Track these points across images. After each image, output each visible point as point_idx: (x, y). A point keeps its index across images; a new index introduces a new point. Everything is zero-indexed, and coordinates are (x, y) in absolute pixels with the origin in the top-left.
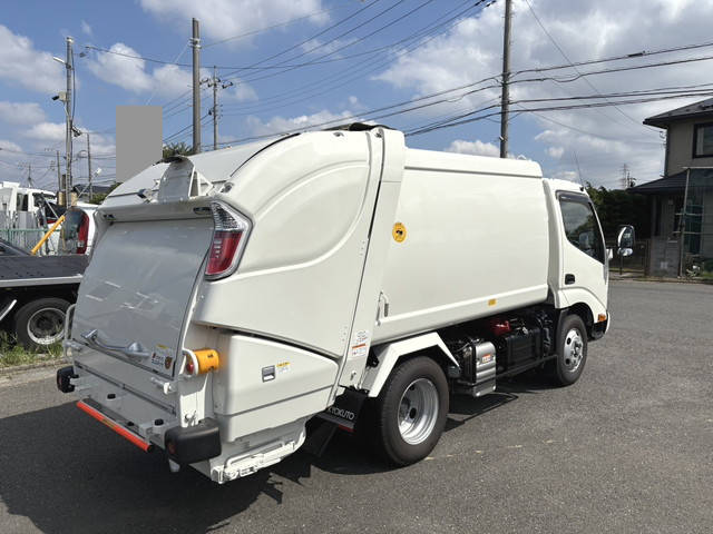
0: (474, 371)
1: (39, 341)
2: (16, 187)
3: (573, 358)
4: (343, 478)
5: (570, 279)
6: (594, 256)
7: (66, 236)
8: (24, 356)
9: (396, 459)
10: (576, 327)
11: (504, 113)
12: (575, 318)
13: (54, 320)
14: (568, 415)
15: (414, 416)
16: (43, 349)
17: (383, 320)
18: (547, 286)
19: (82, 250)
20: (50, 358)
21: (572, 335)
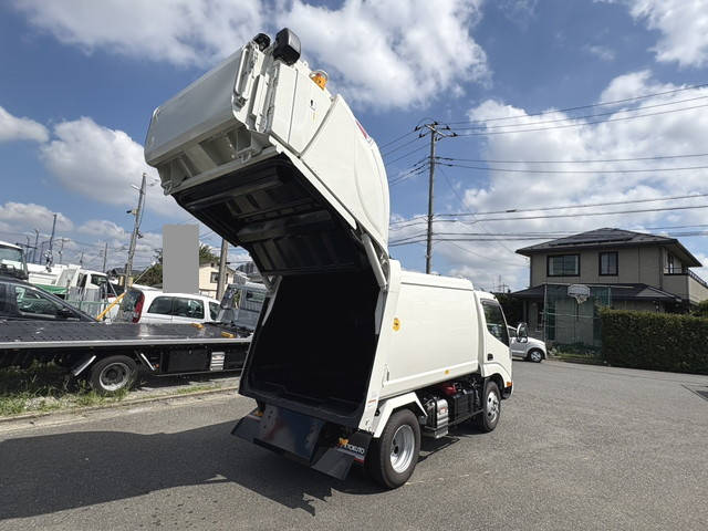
0: (436, 420)
1: (106, 387)
2: (79, 270)
3: (493, 413)
4: (353, 497)
5: (490, 357)
6: (502, 341)
7: (124, 308)
8: (96, 399)
9: (388, 483)
10: (494, 390)
11: (429, 241)
12: (493, 384)
13: (120, 372)
14: (494, 453)
15: (398, 451)
16: (110, 394)
17: (386, 383)
18: (477, 362)
19: (136, 320)
20: (114, 401)
21: (492, 396)
